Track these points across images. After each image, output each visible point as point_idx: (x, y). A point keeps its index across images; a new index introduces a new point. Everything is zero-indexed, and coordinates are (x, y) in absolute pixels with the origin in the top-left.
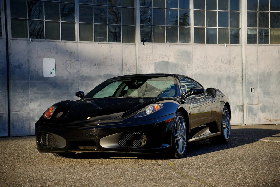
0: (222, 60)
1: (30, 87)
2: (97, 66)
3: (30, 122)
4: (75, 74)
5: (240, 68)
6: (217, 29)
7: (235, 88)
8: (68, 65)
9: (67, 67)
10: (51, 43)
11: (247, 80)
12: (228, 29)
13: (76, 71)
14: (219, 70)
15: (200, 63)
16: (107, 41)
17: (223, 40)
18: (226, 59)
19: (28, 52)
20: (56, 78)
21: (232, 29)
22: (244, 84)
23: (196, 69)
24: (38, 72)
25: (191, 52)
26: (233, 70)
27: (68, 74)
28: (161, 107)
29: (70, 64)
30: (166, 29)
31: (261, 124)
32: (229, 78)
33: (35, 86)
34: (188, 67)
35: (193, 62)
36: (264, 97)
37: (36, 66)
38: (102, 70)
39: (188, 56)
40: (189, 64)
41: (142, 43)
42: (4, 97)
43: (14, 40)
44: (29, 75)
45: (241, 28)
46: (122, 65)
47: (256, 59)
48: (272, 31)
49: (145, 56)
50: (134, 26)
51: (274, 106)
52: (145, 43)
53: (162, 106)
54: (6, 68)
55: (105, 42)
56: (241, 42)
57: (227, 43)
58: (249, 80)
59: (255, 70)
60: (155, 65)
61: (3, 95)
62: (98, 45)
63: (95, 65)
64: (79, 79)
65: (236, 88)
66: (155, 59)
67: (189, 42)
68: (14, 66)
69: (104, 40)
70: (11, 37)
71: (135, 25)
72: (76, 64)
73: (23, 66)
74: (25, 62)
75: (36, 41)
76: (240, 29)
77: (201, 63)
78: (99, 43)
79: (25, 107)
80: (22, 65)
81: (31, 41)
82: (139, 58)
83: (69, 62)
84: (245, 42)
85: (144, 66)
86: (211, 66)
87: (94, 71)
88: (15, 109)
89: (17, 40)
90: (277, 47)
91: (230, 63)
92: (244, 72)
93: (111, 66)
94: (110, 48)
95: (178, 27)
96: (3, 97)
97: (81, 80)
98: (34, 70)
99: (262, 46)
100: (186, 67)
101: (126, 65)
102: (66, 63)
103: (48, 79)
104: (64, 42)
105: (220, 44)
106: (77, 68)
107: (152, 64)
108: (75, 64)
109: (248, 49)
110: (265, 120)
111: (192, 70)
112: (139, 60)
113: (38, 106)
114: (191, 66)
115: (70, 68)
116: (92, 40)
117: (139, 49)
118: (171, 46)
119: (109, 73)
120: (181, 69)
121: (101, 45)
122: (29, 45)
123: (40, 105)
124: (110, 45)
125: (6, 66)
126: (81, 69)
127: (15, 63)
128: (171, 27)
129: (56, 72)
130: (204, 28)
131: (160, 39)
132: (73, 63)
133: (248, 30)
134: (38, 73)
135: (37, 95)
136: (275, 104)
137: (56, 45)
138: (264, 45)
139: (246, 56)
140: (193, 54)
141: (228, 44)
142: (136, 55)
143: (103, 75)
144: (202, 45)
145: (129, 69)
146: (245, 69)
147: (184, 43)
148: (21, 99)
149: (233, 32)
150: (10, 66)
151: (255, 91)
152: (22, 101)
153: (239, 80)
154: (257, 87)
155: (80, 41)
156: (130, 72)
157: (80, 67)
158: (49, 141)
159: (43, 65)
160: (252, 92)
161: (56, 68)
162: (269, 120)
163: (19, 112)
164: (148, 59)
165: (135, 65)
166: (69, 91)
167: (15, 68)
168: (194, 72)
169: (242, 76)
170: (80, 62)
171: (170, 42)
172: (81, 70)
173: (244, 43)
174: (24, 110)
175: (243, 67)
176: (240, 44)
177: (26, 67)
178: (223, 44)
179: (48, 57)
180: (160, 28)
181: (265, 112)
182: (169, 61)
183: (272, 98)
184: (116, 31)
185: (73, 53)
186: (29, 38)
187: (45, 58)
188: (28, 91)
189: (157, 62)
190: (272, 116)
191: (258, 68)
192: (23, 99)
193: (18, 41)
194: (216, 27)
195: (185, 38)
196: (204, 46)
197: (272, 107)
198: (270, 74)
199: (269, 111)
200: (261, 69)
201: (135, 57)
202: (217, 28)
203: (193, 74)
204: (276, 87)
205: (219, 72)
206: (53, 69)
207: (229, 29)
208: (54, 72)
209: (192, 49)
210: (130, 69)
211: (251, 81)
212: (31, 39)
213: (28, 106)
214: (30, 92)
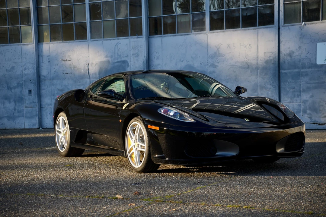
1: (301, 76)
3: (302, 115)
19: (300, 38)
24: (310, 59)
33: (306, 75)
37: (309, 53)
42: (275, 87)
43: (285, 26)
44: (301, 64)
54: (277, 58)
61: (274, 85)
68: (285, 55)
70: (283, 24)
73: (294, 54)
74: (297, 49)
75: (310, 24)
79: (296, 98)
80: (293, 52)
81: (303, 25)
88: (286, 100)
89: (288, 26)
96: (273, 88)
98: (306, 57)
103: (322, 66)
113: (310, 97)
122: (301, 30)
123: (312, 96)
125: (277, 55)
127: (286, 51)
134: (310, 60)
135: (309, 85)
148: (292, 90)
150: (281, 55)
152: (293, 92)
159: (316, 52)
163: (290, 104)
167: (286, 57)
174: (294, 101)
177: (297, 55)
186: (303, 22)
187: (320, 42)
188: (299, 81)
192: (294, 89)
193: (289, 27)
213: (300, 97)
214: (301, 81)
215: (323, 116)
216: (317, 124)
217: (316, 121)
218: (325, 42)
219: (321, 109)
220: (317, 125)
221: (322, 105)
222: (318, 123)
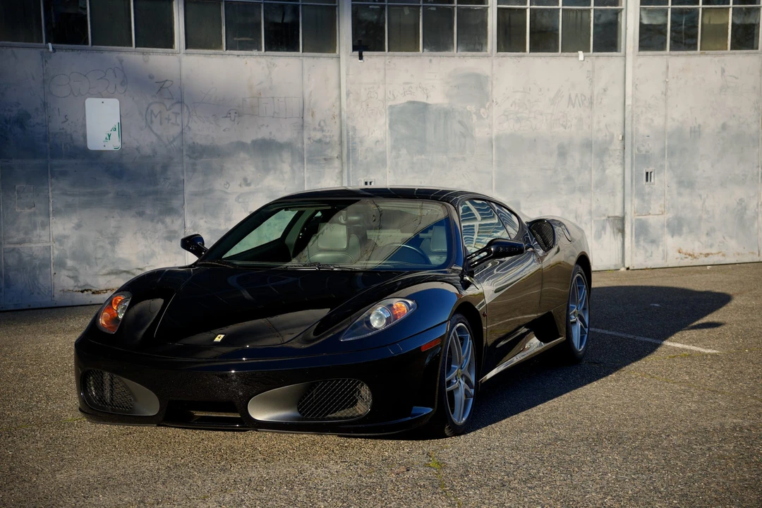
0: (570, 95)
1: (50, 176)
2: (233, 118)
3: (53, 272)
4: (174, 140)
5: (618, 117)
6: (559, 12)
7: (604, 170)
8: (156, 117)
9: (152, 122)
10: (106, 54)
11: (635, 151)
12: (589, 10)
13: (175, 131)
14: (563, 125)
15: (511, 106)
16: (260, 49)
17: (575, 42)
18: (582, 95)
19: (44, 81)
20: (121, 153)
21: (601, 10)
22: (628, 160)
23: (500, 123)
24: (71, 136)
25: (488, 76)
26: (599, 122)
27: (154, 139)
28: (410, 309)
29: (160, 112)
30: (421, 14)
31: (670, 266)
32: (588, 145)
33: (64, 174)
34: (480, 117)
35: (494, 104)
36: (680, 194)
37: (67, 120)
38: (247, 128)
39: (479, 86)
40: (482, 110)
41: (357, 53)
43: (2, 46)
44: (48, 145)
45: (623, 6)
46: (301, 114)
47: (662, 93)
48: (707, 16)
49: (365, 89)
50: (336, 6)
51: (705, 216)
52: (365, 53)
53: (413, 306)
55: (255, 52)
56: (623, 47)
57: (586, 50)
58: (642, 148)
59: (658, 121)
60: (391, 114)
62: (237, 59)
63: (228, 115)
64: (185, 153)
65: (607, 172)
66: (391, 97)
67: (484, 48)
68: (6, 121)
69: (254, 45)
71: (337, 4)
72: (176, 114)
73: (31, 120)
74: (37, 109)
75: (66, 50)
76: (622, 10)
77: (513, 106)
78: (238, 56)
79: (38, 231)
80: (29, 116)
81: (51, 49)
82: (348, 94)
83: (156, 108)
84: (634, 47)
85: (362, 117)
86: (541, 114)
87: (224, 130)
88: (12, 237)
89: (11, 47)
90: (717, 59)
91: (591, 103)
92: (628, 129)
93: (273, 117)
94: (268, 67)
95: (456, 9)
97: (190, 157)
98: (62, 131)
99: (678, 56)
100: (474, 117)
101: (313, 115)
102: (149, 111)
103: (99, 154)
104: (143, 53)
105: (566, 54)
106: (178, 125)
107: (383, 110)
108: (173, 113)
109: (640, 65)
110: (678, 255)
111: (490, 126)
112: (347, 100)
113: (74, 227)
114: (488, 116)
115: (161, 124)
116: (218, 46)
117: (348, 70)
118: (435, 60)
119: (267, 136)
120: (460, 122)
121: (246, 59)
122: (46, 61)
123: (78, 226)
124: (269, 59)
126: (190, 125)
127: (9, 111)
128: (434, 9)
129: (121, 135)
130: (525, 9)
131: (404, 42)
132: (167, 110)
133: (643, 14)
134: (71, 138)
135: (70, 199)
136: (708, 212)
137: (121, 61)
138: (684, 52)
139: (635, 86)
140: (494, 82)
141: (589, 51)
142: (340, 87)
143: (249, 142)
144: (519, 56)
145: (319, 125)
146: (632, 121)
147: (469, 51)
148: (27, 211)
149: (603, 19)
151: (655, 179)
152: (30, 215)
153: (615, 150)
154: (662, 167)
155: (186, 48)
156: (324, 133)
157: (188, 122)
158: (112, 391)
159: (85, 116)
160: (647, 181)
161: (121, 124)
162: (690, 255)
163: (22, 246)
164: (371, 97)
165: (337, 113)
166: (159, 187)
167: (9, 126)
168: (495, 132)
169: (623, 137)
170: (187, 107)
171: (431, 50)
172: (189, 128)
173: (631, 50)
174: (34, 239)
175: (626, 116)
176: (620, 52)
177: (37, 123)
178: (574, 54)
179: (100, 95)
180: (407, 11)
181: (680, 234)
182: (429, 101)
183: (700, 196)
184: (285, 21)
185: (167, 84)
186: (47, 42)
187: (92, 96)
188: (46, 187)
189: (396, 105)
190: (697, 244)
191: (666, 116)
192: (33, 210)
193: (14, 49)
194: (558, 5)
195: (473, 39)
196: (523, 60)
197: (700, 219)
198: (696, 132)
199: (691, 231)
200: (673, 120)
201: (336, 93)
202: (559, 9)
203: (494, 138)
204: (712, 166)
205: (562, 129)
206: (113, 126)
207: (592, 11)
208: (115, 135)
209: (492, 65)
210: (322, 124)
211: (647, 152)
212: (50, 45)
213: (47, 227)
214: (50, 189)
215: (104, 271)
216: (90, 292)
217: (87, 285)
218: (103, 97)
219: (100, 255)
220: (88, 295)
221: (102, 247)
222: (91, 290)
